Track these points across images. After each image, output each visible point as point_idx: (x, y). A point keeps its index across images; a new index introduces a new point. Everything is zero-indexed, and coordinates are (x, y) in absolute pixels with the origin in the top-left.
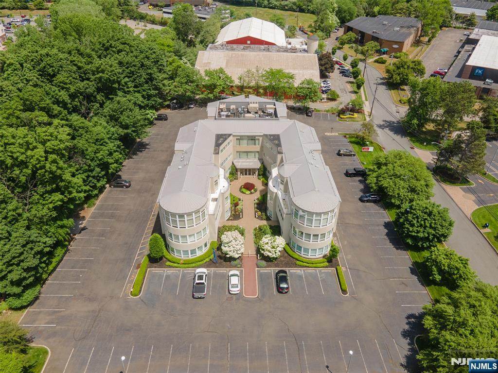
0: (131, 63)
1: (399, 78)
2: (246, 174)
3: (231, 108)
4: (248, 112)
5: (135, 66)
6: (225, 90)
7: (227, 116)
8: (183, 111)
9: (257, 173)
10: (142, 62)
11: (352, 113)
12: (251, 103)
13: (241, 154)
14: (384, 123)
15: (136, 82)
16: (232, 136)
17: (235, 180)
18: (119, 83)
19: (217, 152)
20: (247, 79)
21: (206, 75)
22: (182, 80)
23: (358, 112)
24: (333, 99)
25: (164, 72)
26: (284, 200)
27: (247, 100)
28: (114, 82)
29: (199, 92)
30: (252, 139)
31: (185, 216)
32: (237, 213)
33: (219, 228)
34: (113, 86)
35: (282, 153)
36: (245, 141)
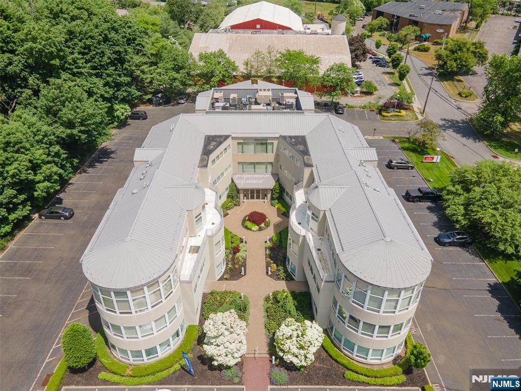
0: (86, 33)
1: (455, 65)
2: (252, 197)
3: (231, 97)
4: (257, 103)
5: (92, 37)
6: (226, 79)
7: (224, 108)
8: (170, 107)
9: (269, 196)
10: (105, 34)
11: (398, 110)
12: (261, 90)
13: (244, 166)
14: (444, 122)
15: (95, 62)
16: (230, 138)
17: (235, 207)
18: (62, 58)
19: (204, 164)
20: (255, 64)
21: (201, 59)
22: (167, 65)
23: (406, 109)
24: (369, 93)
25: (145, 55)
26: (319, 250)
27: (255, 86)
28: (52, 56)
29: (191, 82)
30: (262, 143)
31: (129, 293)
32: (237, 266)
33: (205, 296)
34: (52, 62)
35: (311, 166)
36: (252, 147)
